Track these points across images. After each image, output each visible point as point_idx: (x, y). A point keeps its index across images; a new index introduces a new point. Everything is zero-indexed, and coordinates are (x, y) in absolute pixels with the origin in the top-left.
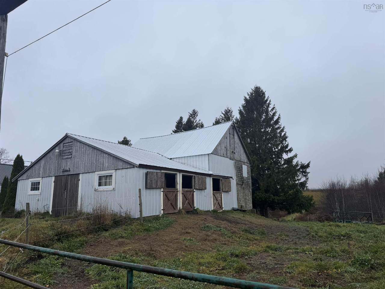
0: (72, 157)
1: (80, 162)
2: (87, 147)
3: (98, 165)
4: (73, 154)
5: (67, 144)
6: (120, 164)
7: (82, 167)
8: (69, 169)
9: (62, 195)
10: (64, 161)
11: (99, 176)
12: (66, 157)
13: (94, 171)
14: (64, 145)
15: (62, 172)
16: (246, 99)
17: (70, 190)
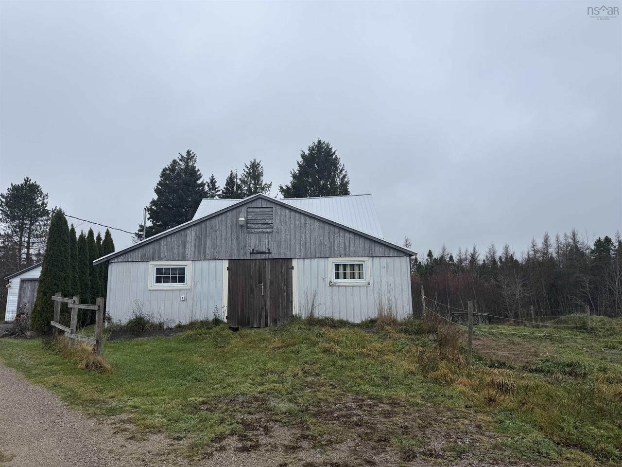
0: (275, 231)
1: (293, 242)
2: (308, 219)
3: (334, 249)
4: (275, 227)
5: (258, 210)
6: (378, 249)
7: (300, 248)
8: (269, 250)
9: (252, 291)
10: (253, 236)
11: (335, 265)
12: (259, 230)
13: (327, 256)
14: (250, 210)
15: (251, 253)
16: (304, 156)
17: (272, 283)
